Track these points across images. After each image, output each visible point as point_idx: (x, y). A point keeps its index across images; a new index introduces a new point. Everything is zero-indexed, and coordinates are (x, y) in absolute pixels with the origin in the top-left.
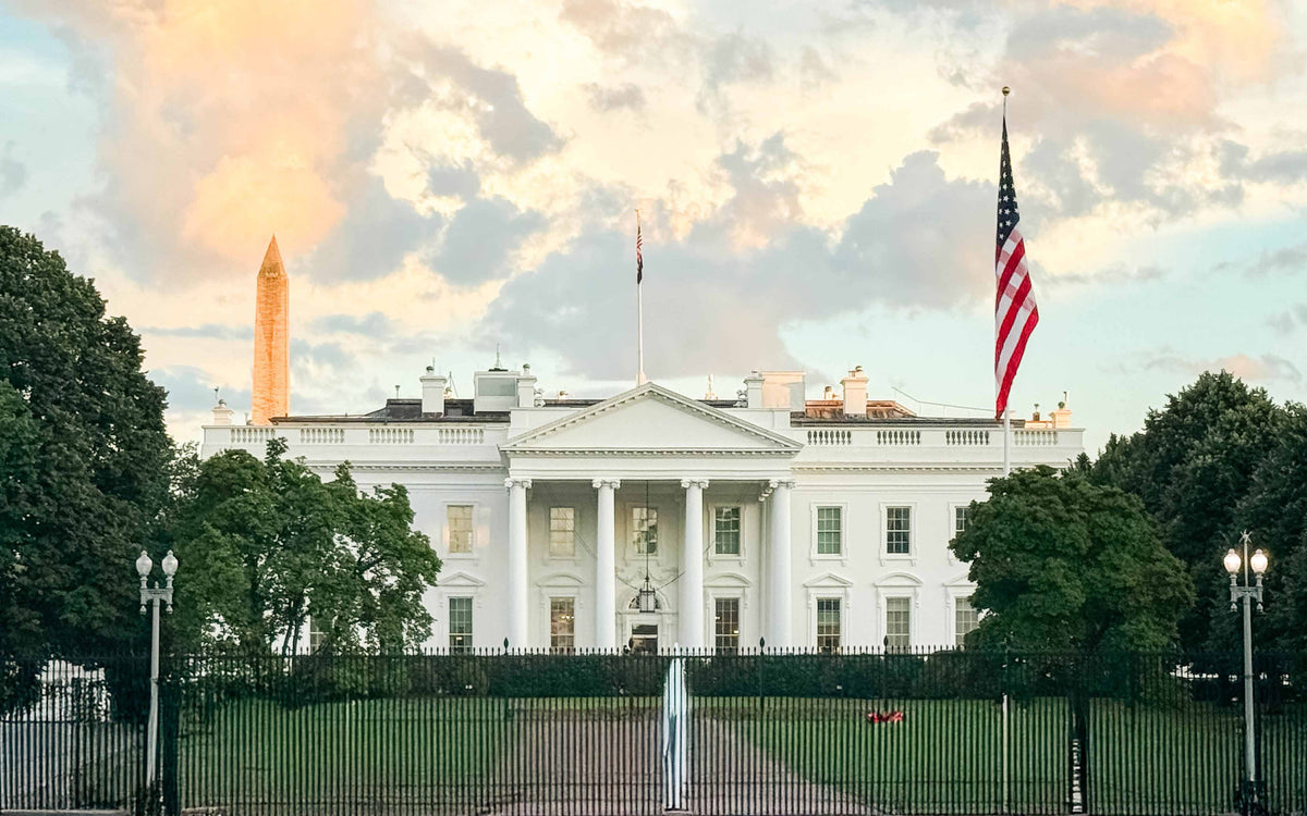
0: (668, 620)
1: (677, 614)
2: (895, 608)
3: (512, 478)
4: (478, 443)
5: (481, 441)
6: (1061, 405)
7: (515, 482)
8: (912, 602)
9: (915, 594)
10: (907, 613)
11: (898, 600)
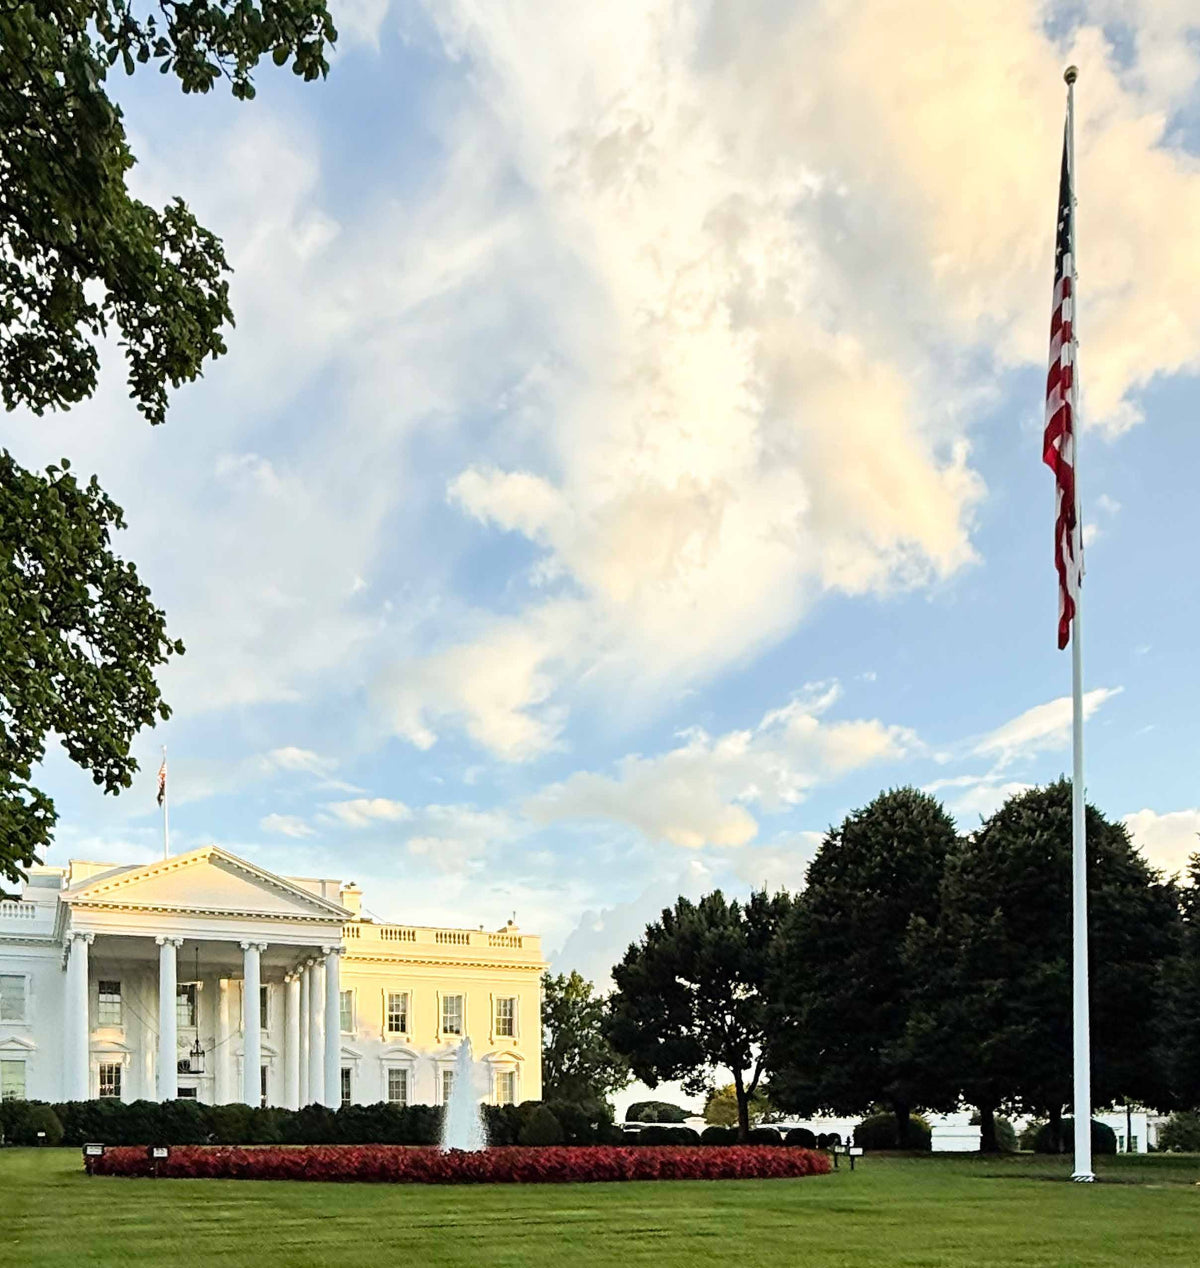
0: (206, 1084)
1: (214, 1079)
2: (395, 1079)
3: (74, 930)
4: (30, 918)
5: (33, 917)
6: (510, 923)
7: (77, 935)
8: (409, 1074)
9: (412, 1066)
10: (404, 1083)
11: (398, 1072)
